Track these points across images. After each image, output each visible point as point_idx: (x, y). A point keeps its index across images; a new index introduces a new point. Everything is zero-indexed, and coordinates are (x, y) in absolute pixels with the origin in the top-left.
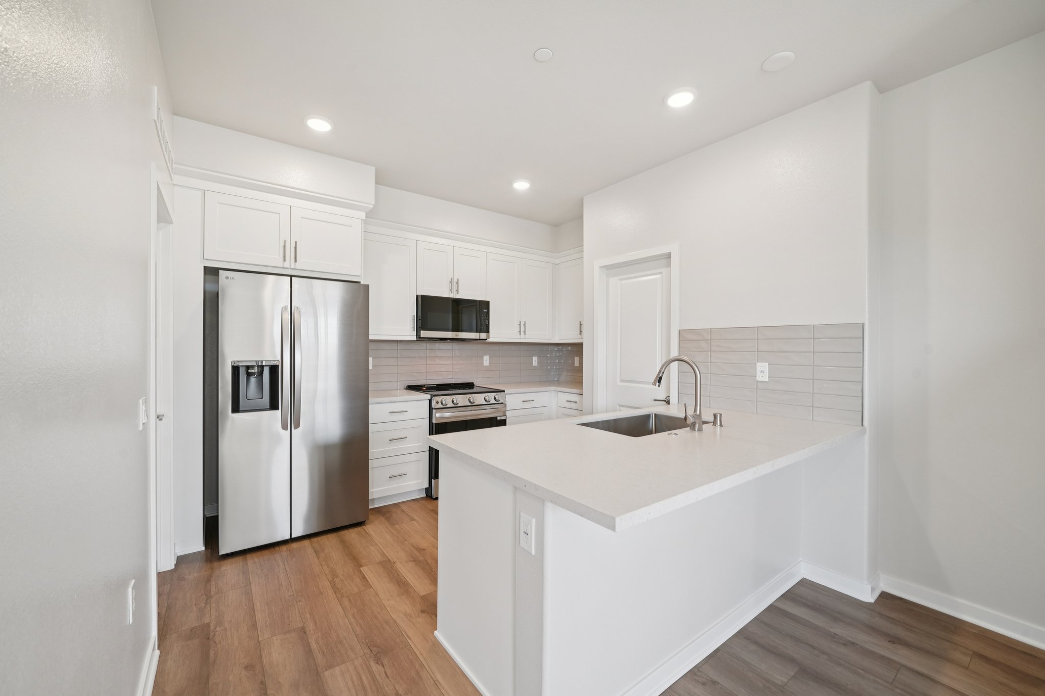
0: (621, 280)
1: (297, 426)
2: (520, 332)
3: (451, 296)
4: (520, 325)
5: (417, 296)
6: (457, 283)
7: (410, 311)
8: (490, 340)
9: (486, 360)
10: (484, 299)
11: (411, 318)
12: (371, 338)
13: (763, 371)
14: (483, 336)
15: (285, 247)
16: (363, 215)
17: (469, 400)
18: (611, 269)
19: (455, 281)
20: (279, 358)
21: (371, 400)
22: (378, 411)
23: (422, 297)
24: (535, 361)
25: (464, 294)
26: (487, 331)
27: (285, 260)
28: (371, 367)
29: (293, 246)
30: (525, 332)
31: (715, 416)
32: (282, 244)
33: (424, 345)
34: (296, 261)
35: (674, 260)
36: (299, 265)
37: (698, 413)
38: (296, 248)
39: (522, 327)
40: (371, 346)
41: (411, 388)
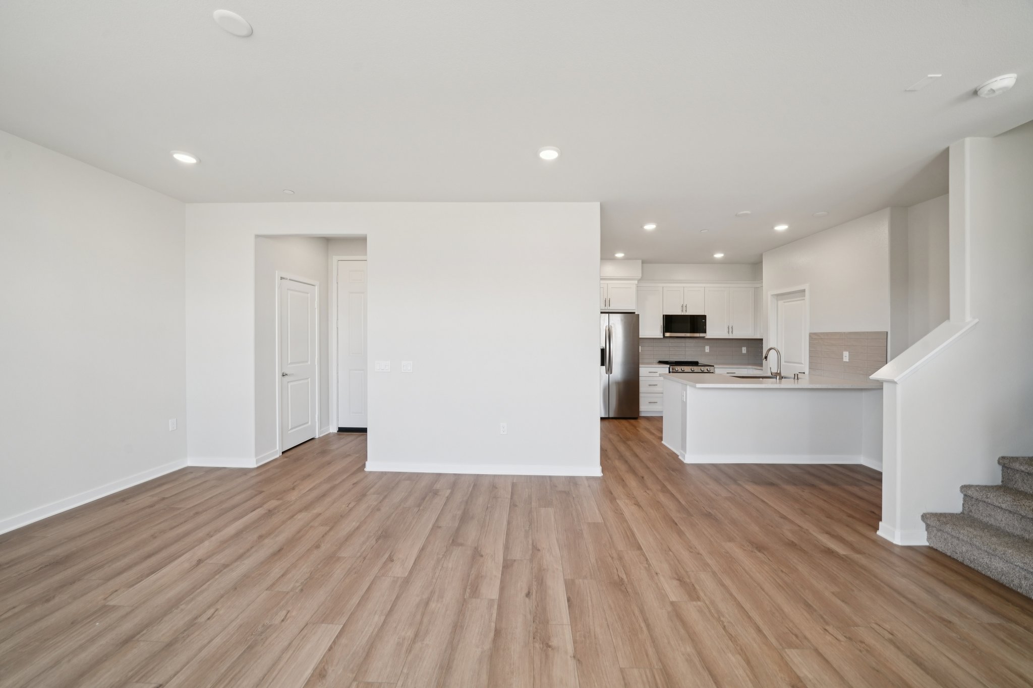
0: (784, 302)
1: (611, 373)
2: (729, 332)
3: (683, 314)
4: (728, 328)
5: (663, 315)
6: (686, 306)
7: (660, 323)
8: (707, 337)
9: (707, 349)
10: (703, 314)
11: (660, 327)
12: (640, 337)
13: (846, 356)
14: (702, 335)
15: (605, 301)
16: (636, 282)
17: (691, 369)
18: (779, 296)
19: (685, 305)
20: (604, 346)
21: (640, 366)
22: (644, 371)
23: (666, 315)
24: (744, 350)
25: (691, 312)
26: (705, 332)
27: (605, 306)
28: (640, 351)
29: (608, 299)
30: (732, 332)
31: (795, 375)
32: (604, 300)
33: (668, 340)
34: (609, 306)
35: (807, 293)
36: (611, 308)
37: (779, 372)
38: (609, 301)
39: (730, 329)
40: (640, 341)
41: (661, 362)
